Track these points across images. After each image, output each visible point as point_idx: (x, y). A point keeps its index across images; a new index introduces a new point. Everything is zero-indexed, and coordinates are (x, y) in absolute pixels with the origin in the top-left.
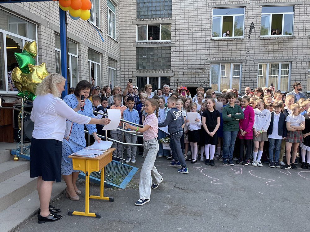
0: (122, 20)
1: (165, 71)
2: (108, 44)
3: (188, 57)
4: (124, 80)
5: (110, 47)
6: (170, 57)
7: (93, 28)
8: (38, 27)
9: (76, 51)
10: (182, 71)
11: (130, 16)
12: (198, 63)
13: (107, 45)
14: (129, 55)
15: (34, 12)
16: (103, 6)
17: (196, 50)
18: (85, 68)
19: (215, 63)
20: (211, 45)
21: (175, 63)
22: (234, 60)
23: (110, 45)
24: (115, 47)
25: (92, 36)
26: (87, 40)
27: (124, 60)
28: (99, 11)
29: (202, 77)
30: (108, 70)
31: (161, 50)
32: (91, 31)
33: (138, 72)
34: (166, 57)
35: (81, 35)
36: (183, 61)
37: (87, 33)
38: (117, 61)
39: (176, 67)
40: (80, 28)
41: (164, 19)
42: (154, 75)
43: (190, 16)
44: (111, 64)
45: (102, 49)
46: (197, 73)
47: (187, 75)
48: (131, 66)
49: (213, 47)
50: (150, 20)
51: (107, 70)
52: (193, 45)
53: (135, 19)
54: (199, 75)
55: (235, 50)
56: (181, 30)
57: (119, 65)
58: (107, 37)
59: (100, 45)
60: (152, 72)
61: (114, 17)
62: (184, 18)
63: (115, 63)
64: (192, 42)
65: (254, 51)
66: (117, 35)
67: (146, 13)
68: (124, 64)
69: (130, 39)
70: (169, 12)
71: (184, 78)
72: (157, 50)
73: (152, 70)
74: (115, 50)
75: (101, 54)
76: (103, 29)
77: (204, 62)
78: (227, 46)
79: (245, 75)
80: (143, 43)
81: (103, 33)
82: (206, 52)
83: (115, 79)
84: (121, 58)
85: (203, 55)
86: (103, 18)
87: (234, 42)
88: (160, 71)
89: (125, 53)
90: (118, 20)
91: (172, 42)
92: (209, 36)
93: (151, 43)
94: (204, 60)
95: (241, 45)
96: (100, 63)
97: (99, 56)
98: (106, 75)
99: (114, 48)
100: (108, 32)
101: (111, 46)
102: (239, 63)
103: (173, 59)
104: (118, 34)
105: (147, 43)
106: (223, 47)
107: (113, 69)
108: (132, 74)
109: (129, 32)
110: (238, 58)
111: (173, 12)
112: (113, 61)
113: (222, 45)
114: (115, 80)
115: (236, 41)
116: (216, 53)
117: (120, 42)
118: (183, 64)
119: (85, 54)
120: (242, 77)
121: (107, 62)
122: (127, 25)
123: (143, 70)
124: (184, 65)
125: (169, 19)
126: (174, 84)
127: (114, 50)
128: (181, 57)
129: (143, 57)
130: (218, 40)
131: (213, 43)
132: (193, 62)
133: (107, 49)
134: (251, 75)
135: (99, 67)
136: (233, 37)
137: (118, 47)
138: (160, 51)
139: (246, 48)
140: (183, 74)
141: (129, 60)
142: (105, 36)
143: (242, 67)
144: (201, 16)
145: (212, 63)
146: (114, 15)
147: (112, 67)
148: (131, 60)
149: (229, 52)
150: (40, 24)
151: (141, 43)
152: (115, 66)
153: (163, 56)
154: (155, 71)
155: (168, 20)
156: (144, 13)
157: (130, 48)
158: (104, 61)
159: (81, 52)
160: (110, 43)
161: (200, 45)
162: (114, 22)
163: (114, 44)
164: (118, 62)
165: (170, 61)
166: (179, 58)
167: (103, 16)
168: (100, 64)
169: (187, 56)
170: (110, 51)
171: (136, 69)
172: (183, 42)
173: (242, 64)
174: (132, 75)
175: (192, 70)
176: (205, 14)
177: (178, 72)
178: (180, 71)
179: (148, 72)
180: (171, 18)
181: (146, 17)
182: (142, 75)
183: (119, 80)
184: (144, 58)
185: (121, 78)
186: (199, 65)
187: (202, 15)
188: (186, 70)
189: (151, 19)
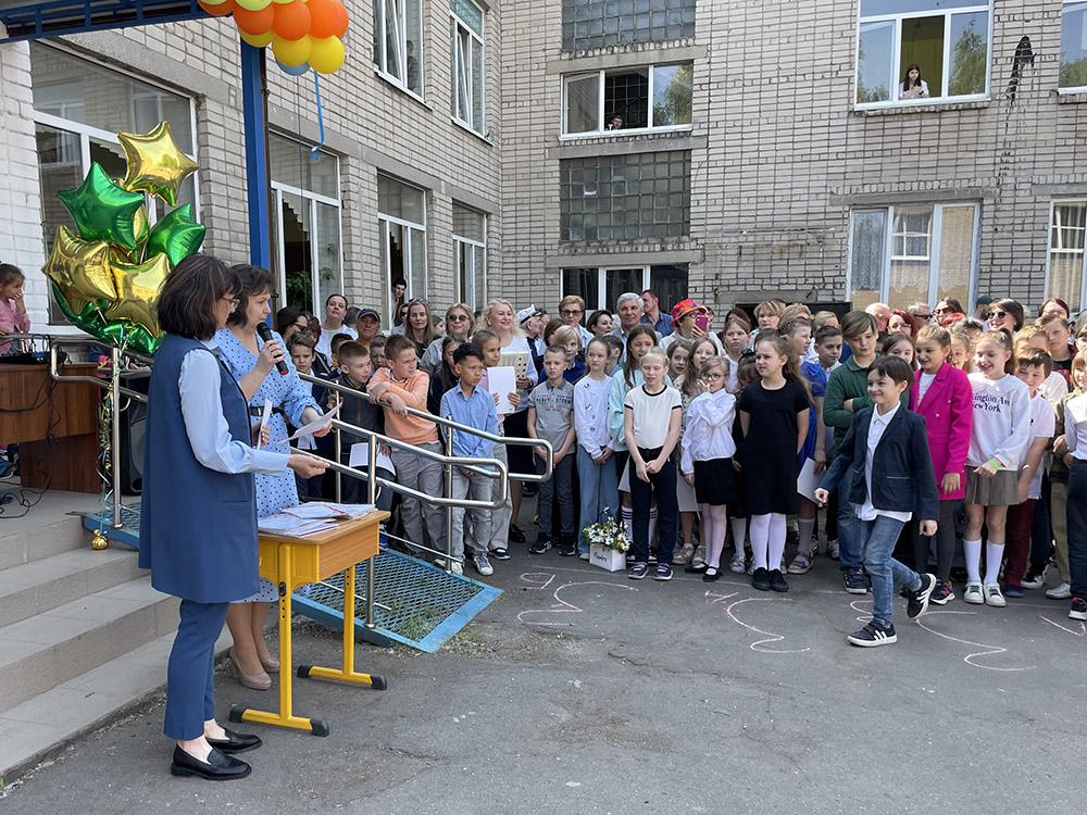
0: (508, 61)
1: (667, 244)
2: (455, 154)
3: (760, 187)
4: (513, 283)
5: (460, 164)
6: (687, 189)
7: (396, 97)
8: (198, 107)
9: (336, 183)
10: (733, 240)
11: (538, 42)
12: (799, 207)
13: (448, 158)
14: (533, 188)
15: (180, 57)
16: (433, 14)
17: (790, 159)
18: (367, 242)
19: (870, 206)
20: (851, 135)
21: (707, 212)
22: (950, 191)
23: (461, 157)
24: (482, 161)
25: (390, 127)
26: (373, 145)
27: (516, 211)
28: (418, 33)
29: (815, 261)
30: (455, 248)
31: (655, 163)
32: (387, 108)
33: (567, 251)
34: (671, 190)
35: (351, 125)
36: (740, 204)
37: (373, 118)
38: (488, 214)
39: (709, 228)
40: (347, 100)
41: (665, 46)
42: (624, 260)
43: (769, 26)
44: (466, 228)
45: (430, 171)
46: (793, 246)
47: (752, 258)
48: (542, 230)
49: (862, 141)
50: (613, 53)
51: (451, 247)
52: (779, 140)
53: (557, 51)
54: (803, 256)
55: (951, 149)
56: (730, 85)
57: (495, 229)
58: (449, 129)
59: (423, 159)
60: (617, 250)
61: (480, 51)
62: (745, 34)
63: (481, 221)
64: (774, 127)
65: (1032, 151)
66: (489, 118)
67: (597, 29)
68: (516, 223)
69: (538, 131)
70: (687, 18)
71: (740, 270)
72: (636, 165)
73: (618, 241)
74: (482, 174)
75: (427, 190)
76: (434, 97)
77: (823, 203)
78: (917, 137)
79: (995, 249)
80: (584, 143)
81: (435, 113)
82: (830, 163)
83: (482, 281)
84: (506, 202)
85: (821, 177)
86: (433, 60)
87: (949, 120)
88: (647, 243)
89: (519, 183)
90: (492, 62)
91: (694, 133)
92: (842, 99)
93: (614, 140)
94: (823, 196)
95: (978, 130)
96: (422, 224)
97: (421, 198)
98: (444, 266)
99: (477, 165)
100: (453, 108)
101: (466, 159)
102: (970, 200)
103: (699, 197)
104: (494, 112)
105: (601, 141)
106: (901, 142)
107: (474, 243)
108: (542, 259)
109: (534, 103)
110: (965, 184)
111: (700, 15)
112: (475, 215)
113: (899, 131)
114: (482, 286)
115: (957, 114)
116: (872, 164)
117: (502, 145)
118: (737, 214)
119: (366, 192)
120: (983, 256)
121: (451, 220)
122: (528, 80)
123: (584, 243)
124: (742, 220)
125: (684, 42)
126: (704, 292)
127: (477, 172)
128: (733, 188)
129: (586, 193)
130: (882, 115)
131: (862, 127)
132: (777, 206)
133: (449, 173)
134: (1021, 248)
135: (422, 237)
136: (945, 98)
137: (492, 160)
138: (651, 168)
139: (1000, 139)
140: (736, 251)
141: (533, 207)
142: (441, 125)
143: (981, 218)
144: (812, 24)
145: (855, 206)
146: (477, 45)
147: (471, 237)
148: (542, 206)
149: (928, 160)
150: (204, 96)
151: (578, 143)
152: (481, 232)
153: (663, 186)
154: (631, 244)
155: (680, 46)
156: (589, 30)
157: (538, 163)
158: (436, 215)
159: (352, 187)
160: (460, 150)
161: (808, 138)
162: (477, 71)
163: (477, 152)
164: (493, 217)
165: (686, 206)
166: (724, 192)
167: (433, 52)
168: (423, 228)
169: (755, 180)
170: (460, 178)
171: (557, 241)
172: (740, 129)
173: (982, 206)
174: (542, 264)
175: (775, 238)
176: (830, 15)
177: (720, 245)
178: (725, 240)
179: (603, 249)
180: (691, 41)
181: (599, 42)
182: (579, 262)
183: (495, 283)
184: (588, 198)
185: (506, 278)
186: (804, 217)
187: (815, 20)
188: (751, 238)
189: (616, 50)
